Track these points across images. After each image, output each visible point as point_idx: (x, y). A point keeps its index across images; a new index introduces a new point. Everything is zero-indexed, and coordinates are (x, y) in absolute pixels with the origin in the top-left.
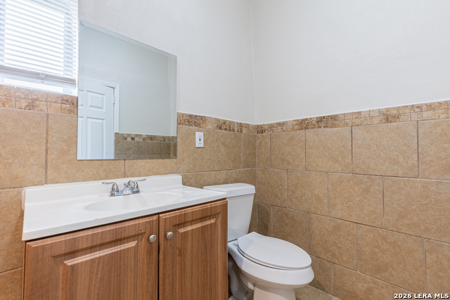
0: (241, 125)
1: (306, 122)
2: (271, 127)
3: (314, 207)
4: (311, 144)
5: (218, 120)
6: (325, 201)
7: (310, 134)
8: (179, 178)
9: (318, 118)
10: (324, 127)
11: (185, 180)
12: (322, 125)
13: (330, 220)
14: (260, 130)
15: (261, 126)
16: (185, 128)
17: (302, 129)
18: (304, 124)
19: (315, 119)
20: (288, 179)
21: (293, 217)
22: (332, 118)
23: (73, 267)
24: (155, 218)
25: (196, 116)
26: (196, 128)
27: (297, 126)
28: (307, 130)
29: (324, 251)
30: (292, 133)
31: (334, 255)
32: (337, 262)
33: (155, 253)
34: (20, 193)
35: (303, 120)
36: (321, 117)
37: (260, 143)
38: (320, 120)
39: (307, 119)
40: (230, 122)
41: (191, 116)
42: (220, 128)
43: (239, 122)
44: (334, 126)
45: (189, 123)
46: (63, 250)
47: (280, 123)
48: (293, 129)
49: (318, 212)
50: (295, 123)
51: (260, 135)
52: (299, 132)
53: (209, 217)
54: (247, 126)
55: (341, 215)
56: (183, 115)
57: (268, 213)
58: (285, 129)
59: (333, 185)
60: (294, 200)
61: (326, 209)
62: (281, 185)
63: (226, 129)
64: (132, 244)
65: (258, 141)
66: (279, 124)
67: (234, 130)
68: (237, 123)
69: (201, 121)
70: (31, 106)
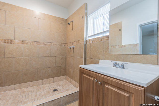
34: (99, 61)
46: (82, 71)
53: (125, 91)
64: (92, 79)
70: (101, 41)
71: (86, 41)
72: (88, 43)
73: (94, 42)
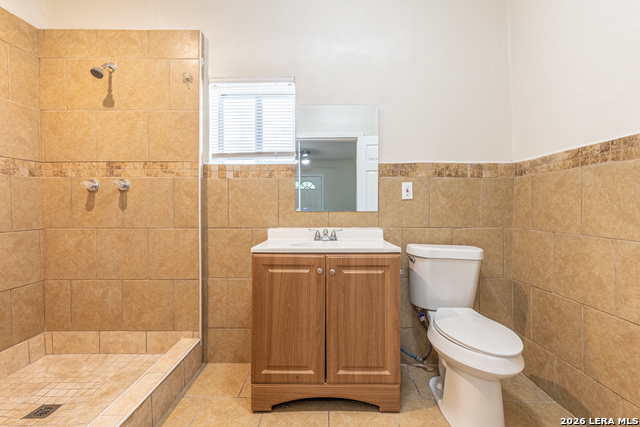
0: (480, 167)
1: (584, 153)
2: (534, 164)
3: (592, 297)
4: (590, 189)
5: (437, 165)
6: (611, 289)
7: (587, 173)
8: (380, 232)
9: (602, 144)
10: (613, 159)
11: (388, 235)
12: (610, 157)
13: (618, 322)
14: (518, 170)
15: (520, 165)
16: (388, 179)
17: (577, 165)
18: (580, 157)
19: (599, 147)
20: (555, 247)
21: (560, 308)
22: (625, 143)
23: (272, 273)
24: (323, 256)
25: (403, 164)
26: (402, 178)
27: (570, 161)
28: (585, 167)
29: (606, 373)
30: (562, 173)
31: (623, 385)
32: (628, 397)
33: (323, 283)
34: (266, 232)
35: (579, 151)
36: (608, 143)
37: (519, 190)
38: (606, 147)
39: (584, 149)
40: (458, 165)
41: (396, 165)
42: (440, 174)
43: (476, 162)
44: (628, 156)
45: (394, 174)
46: (267, 262)
47: (545, 158)
48: (564, 167)
49: (599, 306)
50: (567, 155)
51: (518, 177)
52: (571, 170)
53: (377, 267)
54: (493, 167)
55: (636, 317)
56: (386, 165)
57: (526, 297)
58: (552, 166)
59: (624, 262)
60: (562, 281)
61: (612, 302)
62: (545, 256)
63: (450, 175)
64: (307, 271)
65: (516, 188)
66: (545, 160)
67: (464, 175)
68: (471, 165)
69: (410, 170)
70: (270, 176)
71: (205, 168)
72: (214, 177)
73: (245, 176)
